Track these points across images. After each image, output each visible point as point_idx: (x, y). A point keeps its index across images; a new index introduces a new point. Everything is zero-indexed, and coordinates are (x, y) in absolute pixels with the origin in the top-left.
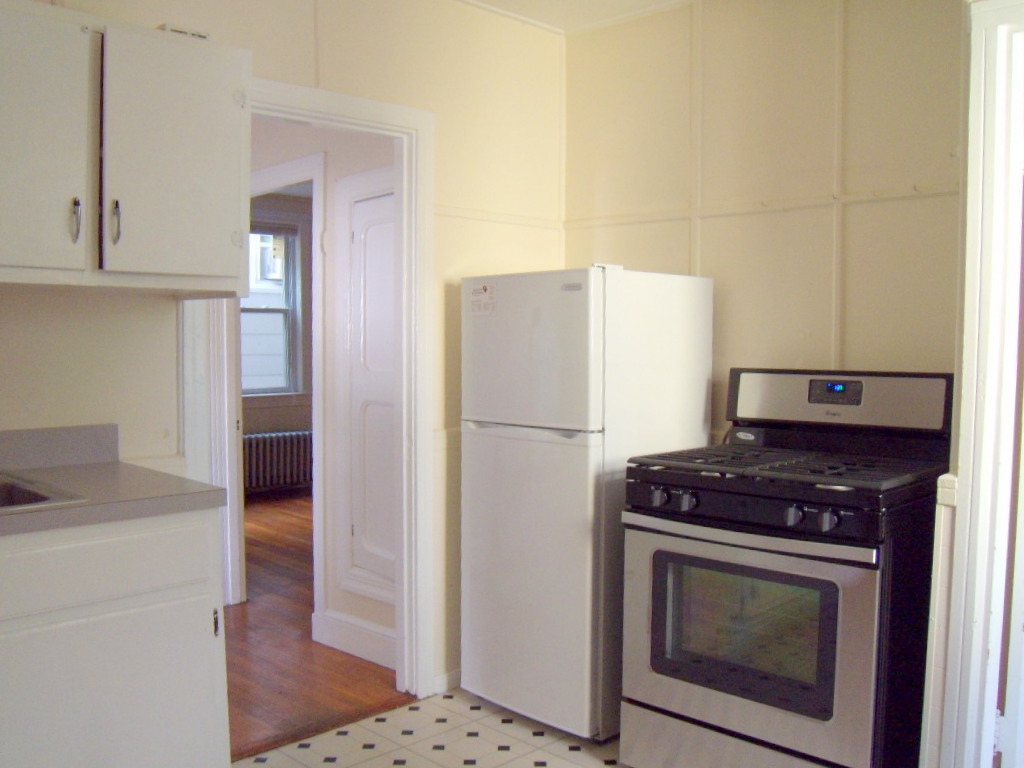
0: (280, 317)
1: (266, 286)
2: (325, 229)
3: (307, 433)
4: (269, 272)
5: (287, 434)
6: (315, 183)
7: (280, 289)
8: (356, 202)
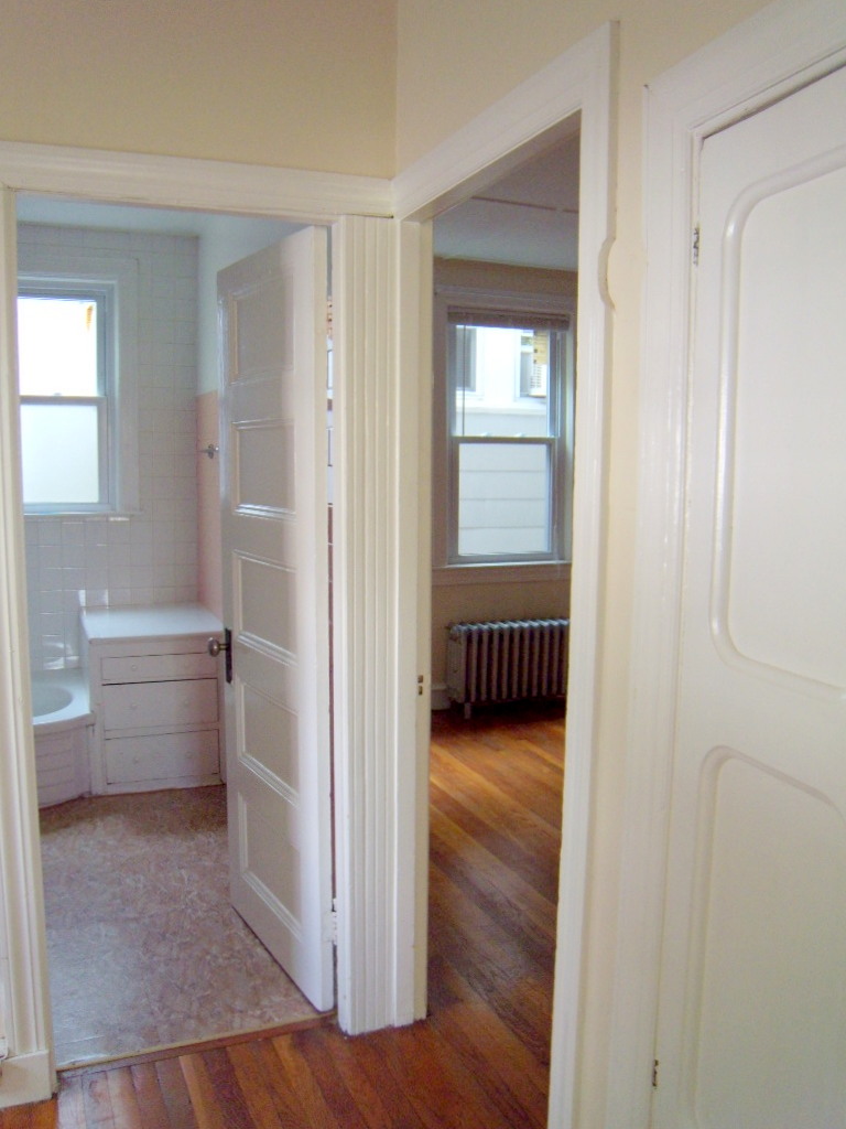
0: (543, 449)
1: (528, 406)
2: (611, 238)
3: (565, 623)
4: (532, 386)
5: (546, 624)
6: (583, 113)
7: (543, 409)
8: (705, 138)
